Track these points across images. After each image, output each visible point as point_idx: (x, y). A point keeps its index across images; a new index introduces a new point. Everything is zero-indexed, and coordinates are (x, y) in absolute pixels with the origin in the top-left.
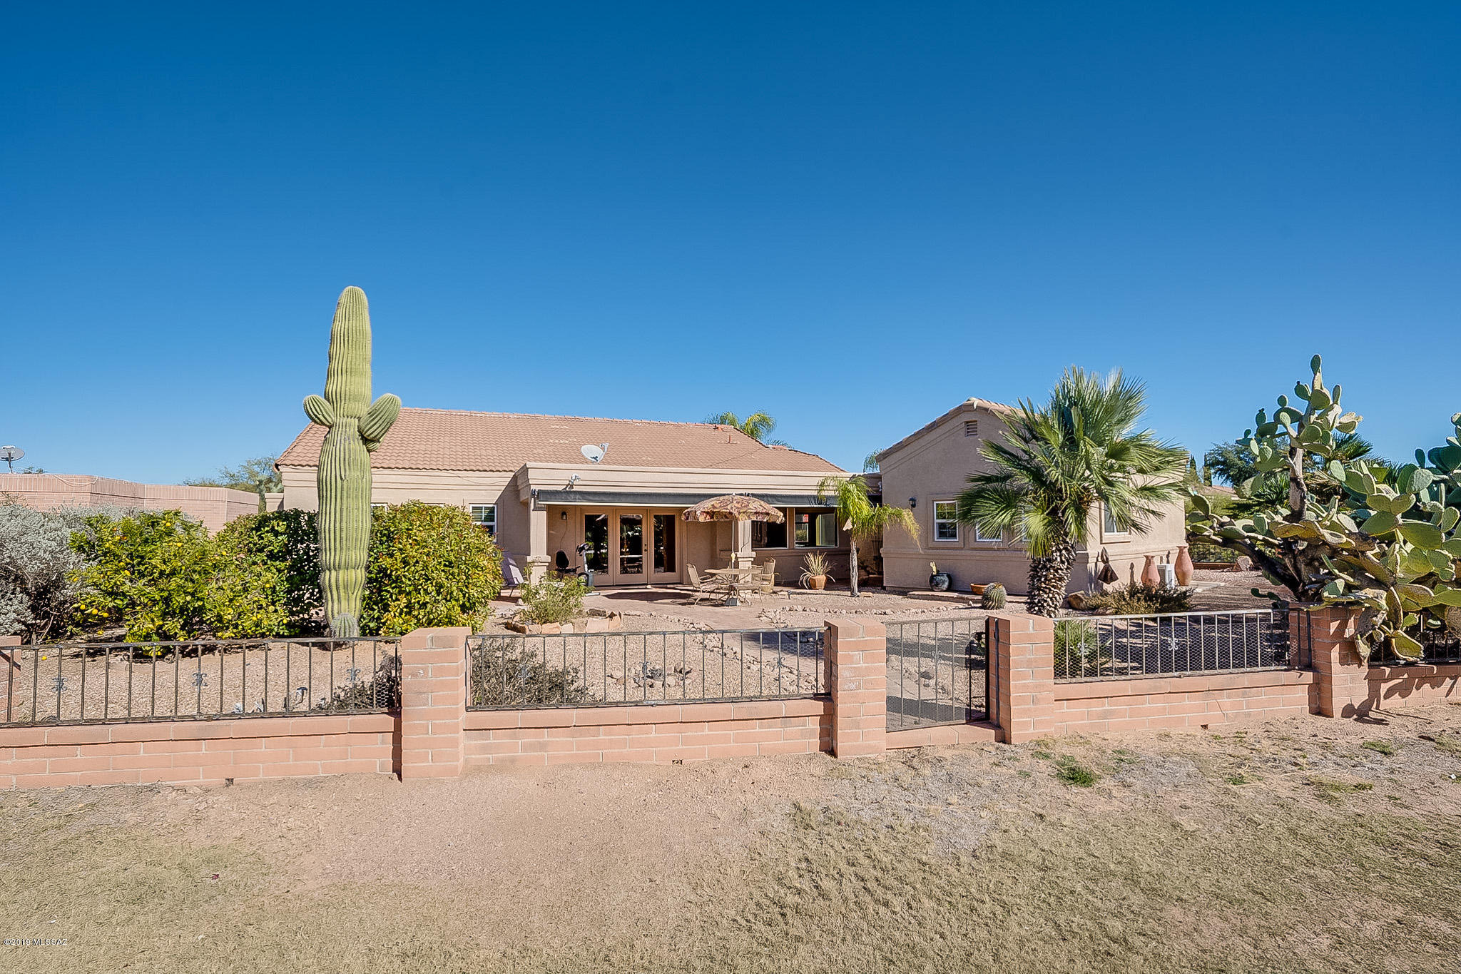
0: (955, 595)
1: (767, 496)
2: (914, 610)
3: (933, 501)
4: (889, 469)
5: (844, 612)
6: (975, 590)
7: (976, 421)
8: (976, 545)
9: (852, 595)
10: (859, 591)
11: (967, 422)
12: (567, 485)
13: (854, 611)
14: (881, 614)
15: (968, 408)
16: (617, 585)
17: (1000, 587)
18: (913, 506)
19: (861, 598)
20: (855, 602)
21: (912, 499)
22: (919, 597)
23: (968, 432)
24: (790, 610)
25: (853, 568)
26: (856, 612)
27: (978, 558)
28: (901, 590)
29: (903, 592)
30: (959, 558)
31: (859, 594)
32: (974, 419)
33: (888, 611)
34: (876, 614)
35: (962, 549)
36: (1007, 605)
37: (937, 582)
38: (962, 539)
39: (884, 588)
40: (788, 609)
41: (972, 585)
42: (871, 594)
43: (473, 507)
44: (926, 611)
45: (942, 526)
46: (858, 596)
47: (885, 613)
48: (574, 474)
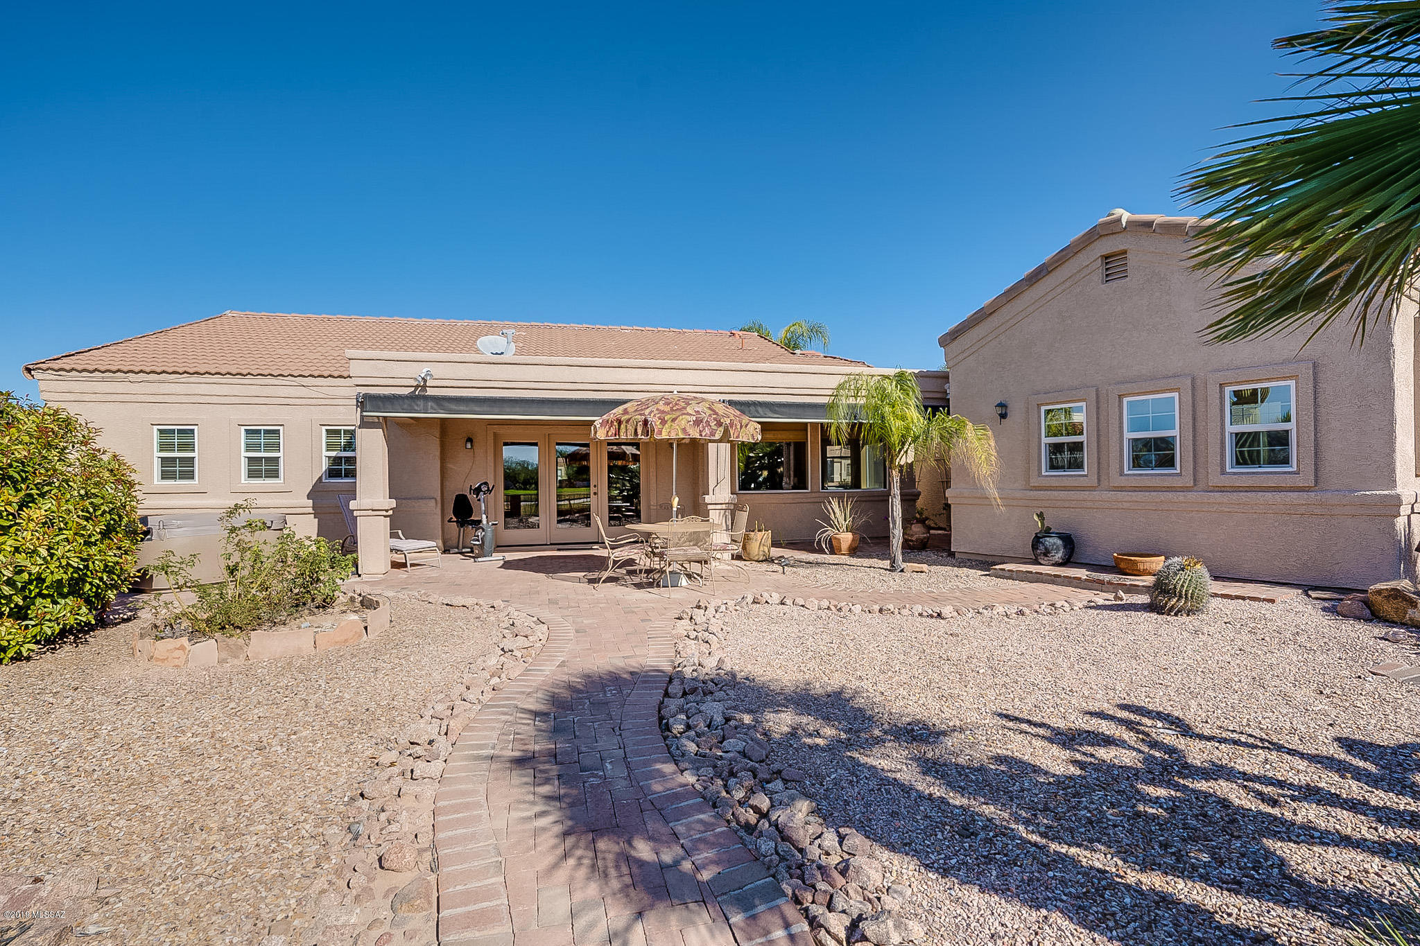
0: (1082, 573)
1: (755, 404)
2: (1000, 609)
3: (1039, 406)
4: (960, 357)
5: (857, 609)
6: (1122, 565)
7: (1125, 252)
8: (1122, 482)
9: (893, 569)
10: (904, 561)
11: (1107, 258)
12: (417, 387)
13: (877, 608)
14: (932, 616)
15: (1112, 228)
16: (551, 544)
17: (1198, 566)
18: (1003, 416)
19: (907, 575)
20: (894, 582)
21: (1001, 405)
22: (1011, 576)
23: (1107, 275)
24: (754, 602)
25: (894, 523)
26: (881, 611)
27: (1126, 505)
28: (980, 558)
29: (985, 563)
30: (1089, 504)
31: (904, 565)
32: (1122, 247)
33: (947, 611)
34: (920, 615)
35: (1091, 489)
36: (1215, 602)
37: (1046, 548)
38: (1095, 470)
39: (952, 554)
40: (750, 599)
41: (1115, 555)
42: (925, 567)
43: (327, 430)
44: (1027, 611)
45: (1057, 448)
46: (902, 571)
47: (939, 615)
48: (423, 370)
